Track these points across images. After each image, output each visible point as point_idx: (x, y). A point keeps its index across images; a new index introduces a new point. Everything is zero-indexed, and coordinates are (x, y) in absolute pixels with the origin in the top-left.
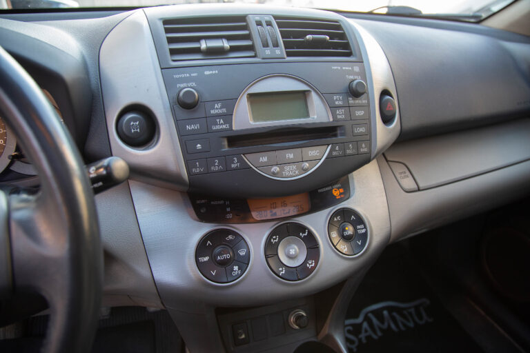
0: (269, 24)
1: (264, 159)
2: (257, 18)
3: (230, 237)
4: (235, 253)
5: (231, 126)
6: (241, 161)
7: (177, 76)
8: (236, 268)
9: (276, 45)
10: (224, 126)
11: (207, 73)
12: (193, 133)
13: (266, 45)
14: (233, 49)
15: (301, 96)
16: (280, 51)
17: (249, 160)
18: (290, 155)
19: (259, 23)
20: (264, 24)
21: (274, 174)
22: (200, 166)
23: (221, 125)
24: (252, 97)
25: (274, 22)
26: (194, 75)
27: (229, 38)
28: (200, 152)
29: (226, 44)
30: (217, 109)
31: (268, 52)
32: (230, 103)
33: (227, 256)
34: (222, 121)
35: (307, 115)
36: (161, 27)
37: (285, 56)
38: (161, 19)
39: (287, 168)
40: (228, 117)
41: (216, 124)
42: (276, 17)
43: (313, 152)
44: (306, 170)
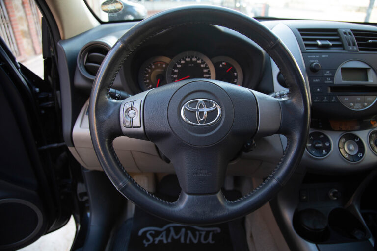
0: (350, 34)
1: (347, 99)
2: (344, 31)
3: (322, 136)
4: (324, 144)
5: (333, 82)
6: (336, 99)
7: (309, 57)
8: (324, 151)
9: (354, 45)
10: (330, 82)
11: (323, 56)
12: (316, 83)
13: (349, 45)
14: (333, 46)
15: (364, 71)
16: (356, 48)
17: (340, 98)
18: (359, 99)
19: (345, 33)
20: (348, 34)
21: (351, 107)
22: (318, 99)
23: (329, 81)
24: (343, 69)
25: (352, 33)
26: (317, 57)
27: (330, 40)
28: (318, 92)
29: (331, 44)
30: (328, 73)
31: (351, 48)
32: (333, 71)
33: (321, 145)
34: (329, 79)
35: (367, 80)
36: (299, 33)
37: (358, 50)
38: (297, 29)
39: (357, 105)
40: (332, 78)
41: (327, 80)
42: (352, 30)
43: (369, 98)
44: (365, 107)
